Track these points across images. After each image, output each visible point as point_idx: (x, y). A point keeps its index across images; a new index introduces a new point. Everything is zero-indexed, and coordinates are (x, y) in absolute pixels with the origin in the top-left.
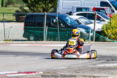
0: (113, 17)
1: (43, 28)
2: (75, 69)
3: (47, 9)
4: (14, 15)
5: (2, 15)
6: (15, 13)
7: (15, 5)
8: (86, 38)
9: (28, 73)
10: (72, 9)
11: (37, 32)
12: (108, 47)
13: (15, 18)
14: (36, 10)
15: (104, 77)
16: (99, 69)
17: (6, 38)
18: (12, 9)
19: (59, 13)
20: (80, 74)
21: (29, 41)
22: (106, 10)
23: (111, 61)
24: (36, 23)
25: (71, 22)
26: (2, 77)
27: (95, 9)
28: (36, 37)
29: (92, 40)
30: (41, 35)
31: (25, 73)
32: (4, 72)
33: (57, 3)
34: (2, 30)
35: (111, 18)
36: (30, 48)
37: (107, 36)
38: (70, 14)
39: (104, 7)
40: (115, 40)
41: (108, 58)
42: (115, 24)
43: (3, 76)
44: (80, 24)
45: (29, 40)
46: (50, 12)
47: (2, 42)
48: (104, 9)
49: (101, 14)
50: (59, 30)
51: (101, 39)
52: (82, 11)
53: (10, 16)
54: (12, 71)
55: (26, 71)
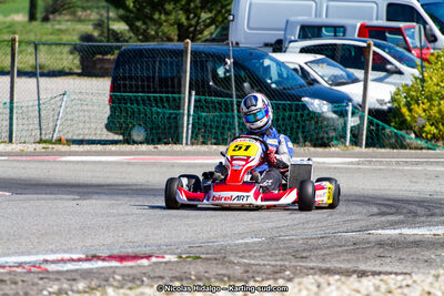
0: (432, 59)
1: (180, 98)
2: (294, 244)
3: (192, 29)
4: (75, 49)
5: (31, 49)
6: (78, 42)
7: (80, 13)
8: (332, 134)
9: (122, 258)
10: (285, 30)
11: (158, 113)
12: (415, 168)
13: (77, 62)
14: (153, 33)
15: (396, 274)
16: (380, 244)
17: (43, 132)
18: (67, 30)
19: (237, 44)
20: (311, 265)
21: (129, 143)
22: (406, 33)
23: (422, 219)
24: (154, 78)
25: (280, 75)
26: (30, 272)
27: (366, 31)
28: (154, 131)
29: (356, 141)
30: (173, 124)
31: (112, 257)
32: (37, 253)
33: (228, 8)
34: (31, 104)
35: (426, 64)
36: (130, 168)
37: (411, 128)
38: (279, 46)
39: (401, 25)
40: (440, 143)
41: (413, 208)
42: (438, 85)
43: (33, 269)
44: (312, 84)
45: (128, 141)
46: (206, 41)
47: (31, 148)
48: (398, 31)
49: (390, 48)
50: (235, 107)
51: (390, 137)
52: (319, 36)
53: (61, 53)
54: (65, 252)
55: (116, 252)
